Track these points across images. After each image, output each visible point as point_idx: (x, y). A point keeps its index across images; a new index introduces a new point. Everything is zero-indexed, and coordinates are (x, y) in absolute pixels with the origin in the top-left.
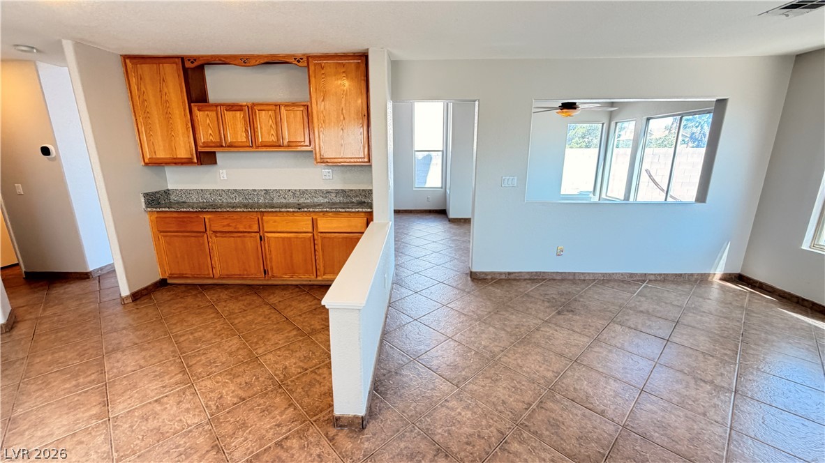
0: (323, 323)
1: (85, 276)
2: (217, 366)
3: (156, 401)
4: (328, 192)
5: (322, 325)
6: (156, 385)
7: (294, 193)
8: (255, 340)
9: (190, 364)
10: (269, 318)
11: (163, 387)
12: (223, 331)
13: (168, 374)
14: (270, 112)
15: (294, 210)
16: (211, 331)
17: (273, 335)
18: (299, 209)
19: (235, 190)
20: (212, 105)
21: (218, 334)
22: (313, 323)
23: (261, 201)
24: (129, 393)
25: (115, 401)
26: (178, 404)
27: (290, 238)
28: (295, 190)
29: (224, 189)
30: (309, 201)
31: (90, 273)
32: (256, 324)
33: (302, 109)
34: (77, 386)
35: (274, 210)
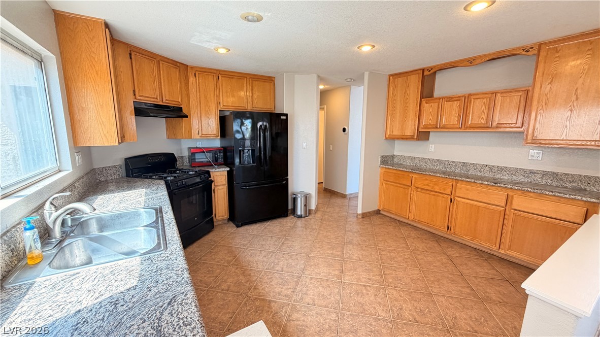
0: (500, 296)
1: (344, 196)
2: (402, 284)
3: (364, 286)
4: (531, 172)
5: (499, 297)
6: (366, 275)
7: (491, 168)
8: (432, 279)
9: (386, 272)
10: (446, 267)
11: (369, 279)
12: (409, 260)
13: (373, 272)
14: (485, 100)
15: (489, 183)
16: (401, 256)
17: (448, 283)
18: (495, 183)
19: (438, 160)
20: (436, 99)
21: (406, 260)
22: (488, 291)
23: (457, 171)
24: (352, 271)
25: (346, 273)
26: (375, 296)
27: (479, 207)
28: (493, 166)
29: (430, 158)
30: (506, 178)
31: (346, 195)
32: (434, 266)
33: (520, 94)
34: (332, 254)
35: (468, 180)
